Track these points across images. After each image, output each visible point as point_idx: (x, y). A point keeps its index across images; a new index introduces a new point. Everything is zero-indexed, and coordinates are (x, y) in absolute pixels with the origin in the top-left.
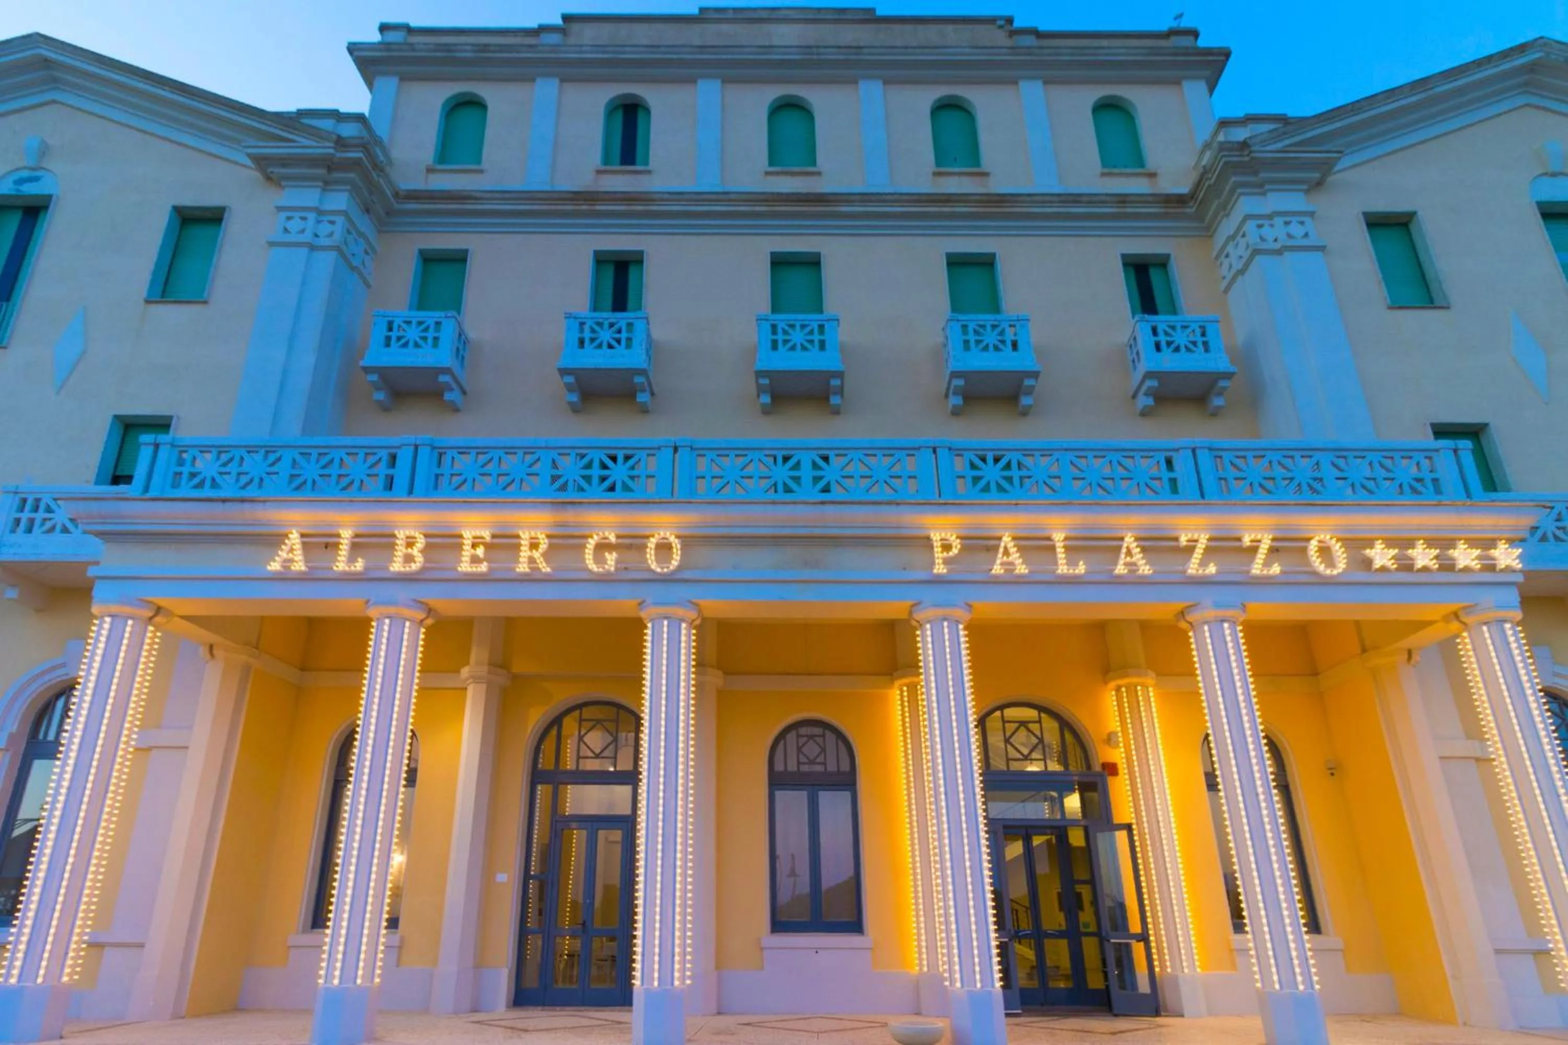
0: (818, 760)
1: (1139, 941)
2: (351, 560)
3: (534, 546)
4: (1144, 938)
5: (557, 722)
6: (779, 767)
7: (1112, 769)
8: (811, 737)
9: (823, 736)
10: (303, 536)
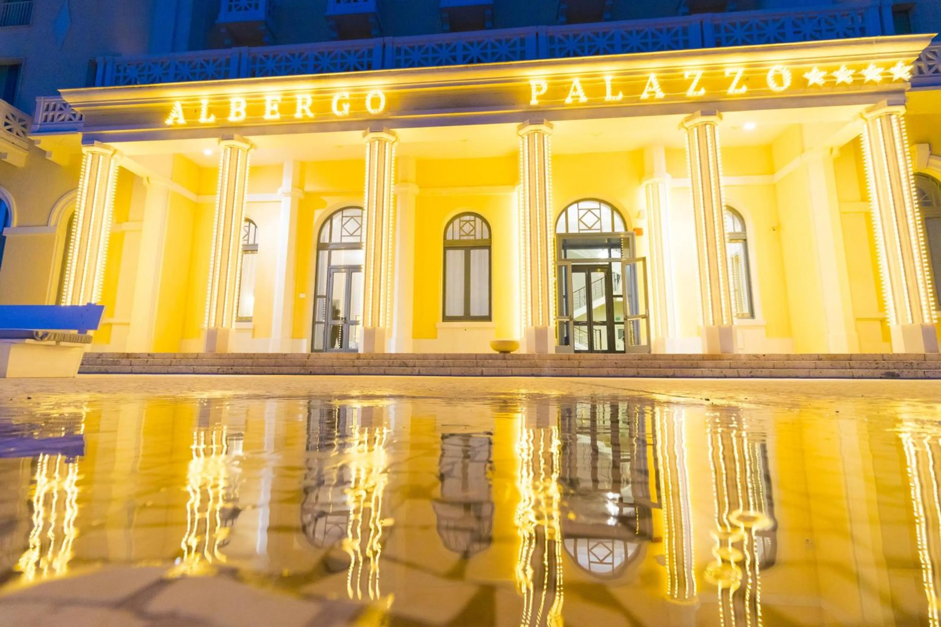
0: (471, 234)
1: (643, 318)
2: (208, 116)
3: (304, 103)
4: (646, 317)
5: (330, 218)
6: (449, 237)
7: (639, 232)
8: (467, 221)
9: (475, 221)
10: (183, 105)
